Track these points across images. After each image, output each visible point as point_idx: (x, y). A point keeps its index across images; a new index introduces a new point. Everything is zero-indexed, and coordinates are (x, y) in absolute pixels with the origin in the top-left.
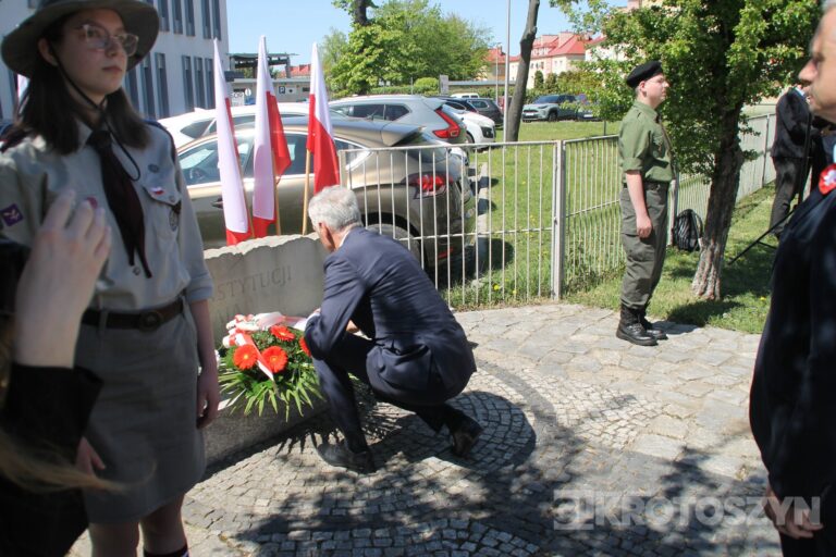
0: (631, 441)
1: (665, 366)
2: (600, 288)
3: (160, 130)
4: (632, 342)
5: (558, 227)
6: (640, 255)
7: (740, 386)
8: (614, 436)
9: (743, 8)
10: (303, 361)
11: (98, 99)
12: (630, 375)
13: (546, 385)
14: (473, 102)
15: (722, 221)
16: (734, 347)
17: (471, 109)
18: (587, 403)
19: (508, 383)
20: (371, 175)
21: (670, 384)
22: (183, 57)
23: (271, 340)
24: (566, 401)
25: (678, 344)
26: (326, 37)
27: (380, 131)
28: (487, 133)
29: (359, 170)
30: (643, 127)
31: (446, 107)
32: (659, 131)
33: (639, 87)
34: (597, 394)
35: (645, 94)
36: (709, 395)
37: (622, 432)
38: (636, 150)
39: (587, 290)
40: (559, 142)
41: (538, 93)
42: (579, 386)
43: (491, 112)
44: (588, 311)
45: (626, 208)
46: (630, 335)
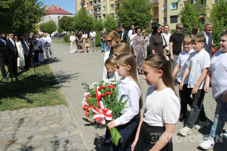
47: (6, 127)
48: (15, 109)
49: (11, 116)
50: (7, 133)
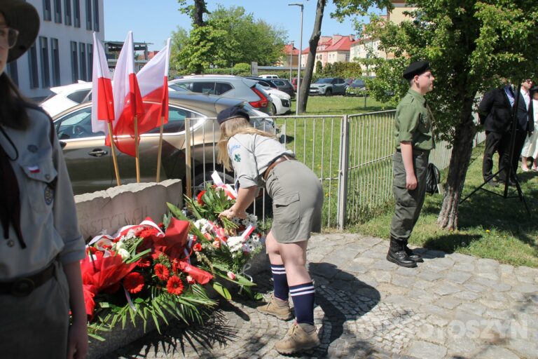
0: (405, 346)
1: (424, 284)
2: (372, 221)
3: (43, 114)
4: (398, 264)
5: (343, 177)
6: (406, 202)
7: (481, 301)
8: (393, 342)
9: (482, 27)
12: (399, 291)
14: (275, 82)
15: (460, 175)
16: (472, 269)
17: (273, 86)
21: (430, 298)
22: (71, 42)
25: (432, 266)
26: (173, 32)
27: (214, 104)
28: (285, 103)
29: (199, 131)
30: (415, 110)
31: (258, 86)
32: (426, 113)
35: (418, 85)
36: (459, 307)
37: (399, 338)
38: (409, 126)
39: (363, 222)
40: (345, 116)
41: (318, 76)
42: (362, 299)
43: (287, 89)
44: (364, 239)
45: (397, 167)
46: (397, 259)
47: (486, 297)
48: (510, 262)
49: (500, 276)
50: (488, 313)
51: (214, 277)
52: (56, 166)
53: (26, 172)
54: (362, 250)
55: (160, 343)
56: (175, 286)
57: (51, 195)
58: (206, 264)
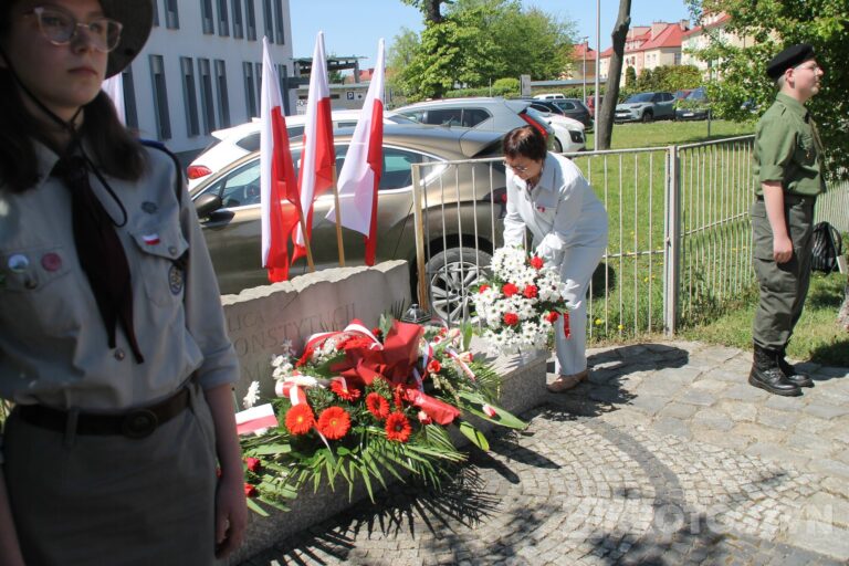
0: (783, 529)
1: (814, 424)
2: (723, 320)
4: (769, 390)
5: (671, 249)
6: (777, 284)
8: (761, 521)
10: (370, 423)
11: (67, 114)
12: (771, 435)
13: (665, 448)
14: (559, 104)
17: (556, 111)
18: (720, 474)
19: (619, 445)
20: (448, 191)
21: (826, 448)
22: (244, 63)
23: (331, 398)
24: (693, 471)
25: (829, 394)
26: (397, 37)
27: (459, 140)
28: (576, 137)
29: (435, 186)
30: (788, 127)
31: (530, 110)
32: (808, 132)
33: (784, 77)
34: (731, 461)
35: (792, 84)
37: (771, 515)
38: (778, 156)
39: (707, 323)
40: (672, 148)
41: (629, 91)
42: (707, 449)
43: (578, 114)
44: (710, 349)
45: (759, 226)
46: (767, 382)
51: (461, 413)
52: (186, 234)
53: (140, 243)
54: (706, 369)
55: (377, 518)
56: (398, 428)
57: (180, 279)
58: (449, 394)
